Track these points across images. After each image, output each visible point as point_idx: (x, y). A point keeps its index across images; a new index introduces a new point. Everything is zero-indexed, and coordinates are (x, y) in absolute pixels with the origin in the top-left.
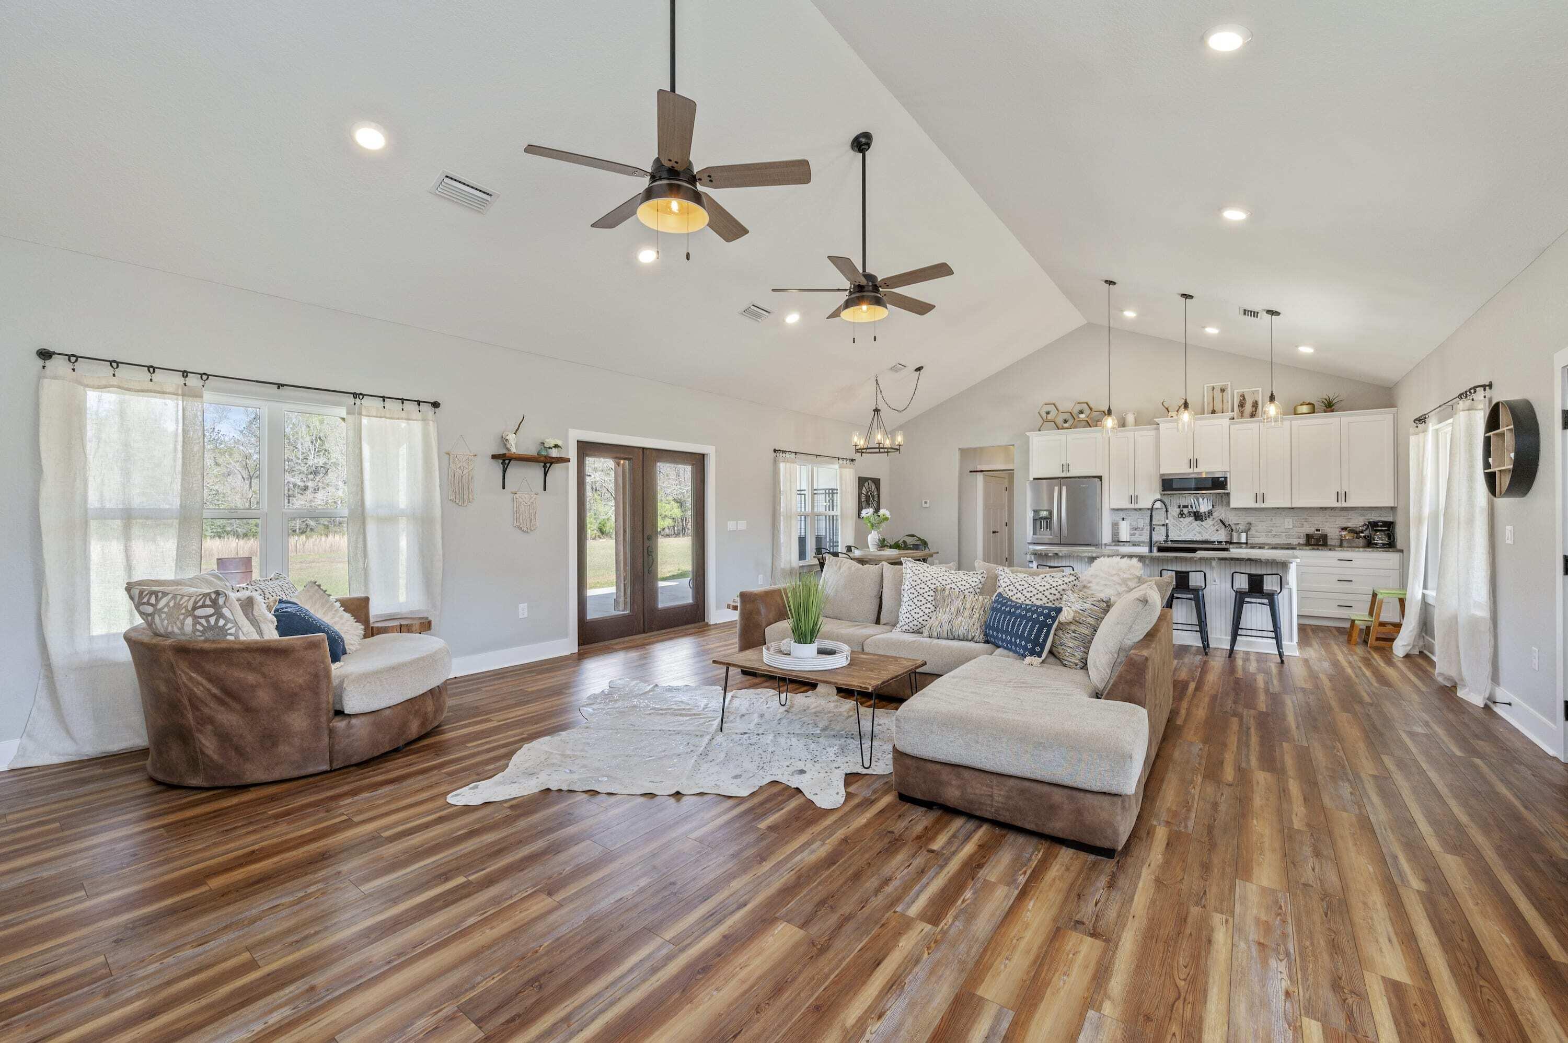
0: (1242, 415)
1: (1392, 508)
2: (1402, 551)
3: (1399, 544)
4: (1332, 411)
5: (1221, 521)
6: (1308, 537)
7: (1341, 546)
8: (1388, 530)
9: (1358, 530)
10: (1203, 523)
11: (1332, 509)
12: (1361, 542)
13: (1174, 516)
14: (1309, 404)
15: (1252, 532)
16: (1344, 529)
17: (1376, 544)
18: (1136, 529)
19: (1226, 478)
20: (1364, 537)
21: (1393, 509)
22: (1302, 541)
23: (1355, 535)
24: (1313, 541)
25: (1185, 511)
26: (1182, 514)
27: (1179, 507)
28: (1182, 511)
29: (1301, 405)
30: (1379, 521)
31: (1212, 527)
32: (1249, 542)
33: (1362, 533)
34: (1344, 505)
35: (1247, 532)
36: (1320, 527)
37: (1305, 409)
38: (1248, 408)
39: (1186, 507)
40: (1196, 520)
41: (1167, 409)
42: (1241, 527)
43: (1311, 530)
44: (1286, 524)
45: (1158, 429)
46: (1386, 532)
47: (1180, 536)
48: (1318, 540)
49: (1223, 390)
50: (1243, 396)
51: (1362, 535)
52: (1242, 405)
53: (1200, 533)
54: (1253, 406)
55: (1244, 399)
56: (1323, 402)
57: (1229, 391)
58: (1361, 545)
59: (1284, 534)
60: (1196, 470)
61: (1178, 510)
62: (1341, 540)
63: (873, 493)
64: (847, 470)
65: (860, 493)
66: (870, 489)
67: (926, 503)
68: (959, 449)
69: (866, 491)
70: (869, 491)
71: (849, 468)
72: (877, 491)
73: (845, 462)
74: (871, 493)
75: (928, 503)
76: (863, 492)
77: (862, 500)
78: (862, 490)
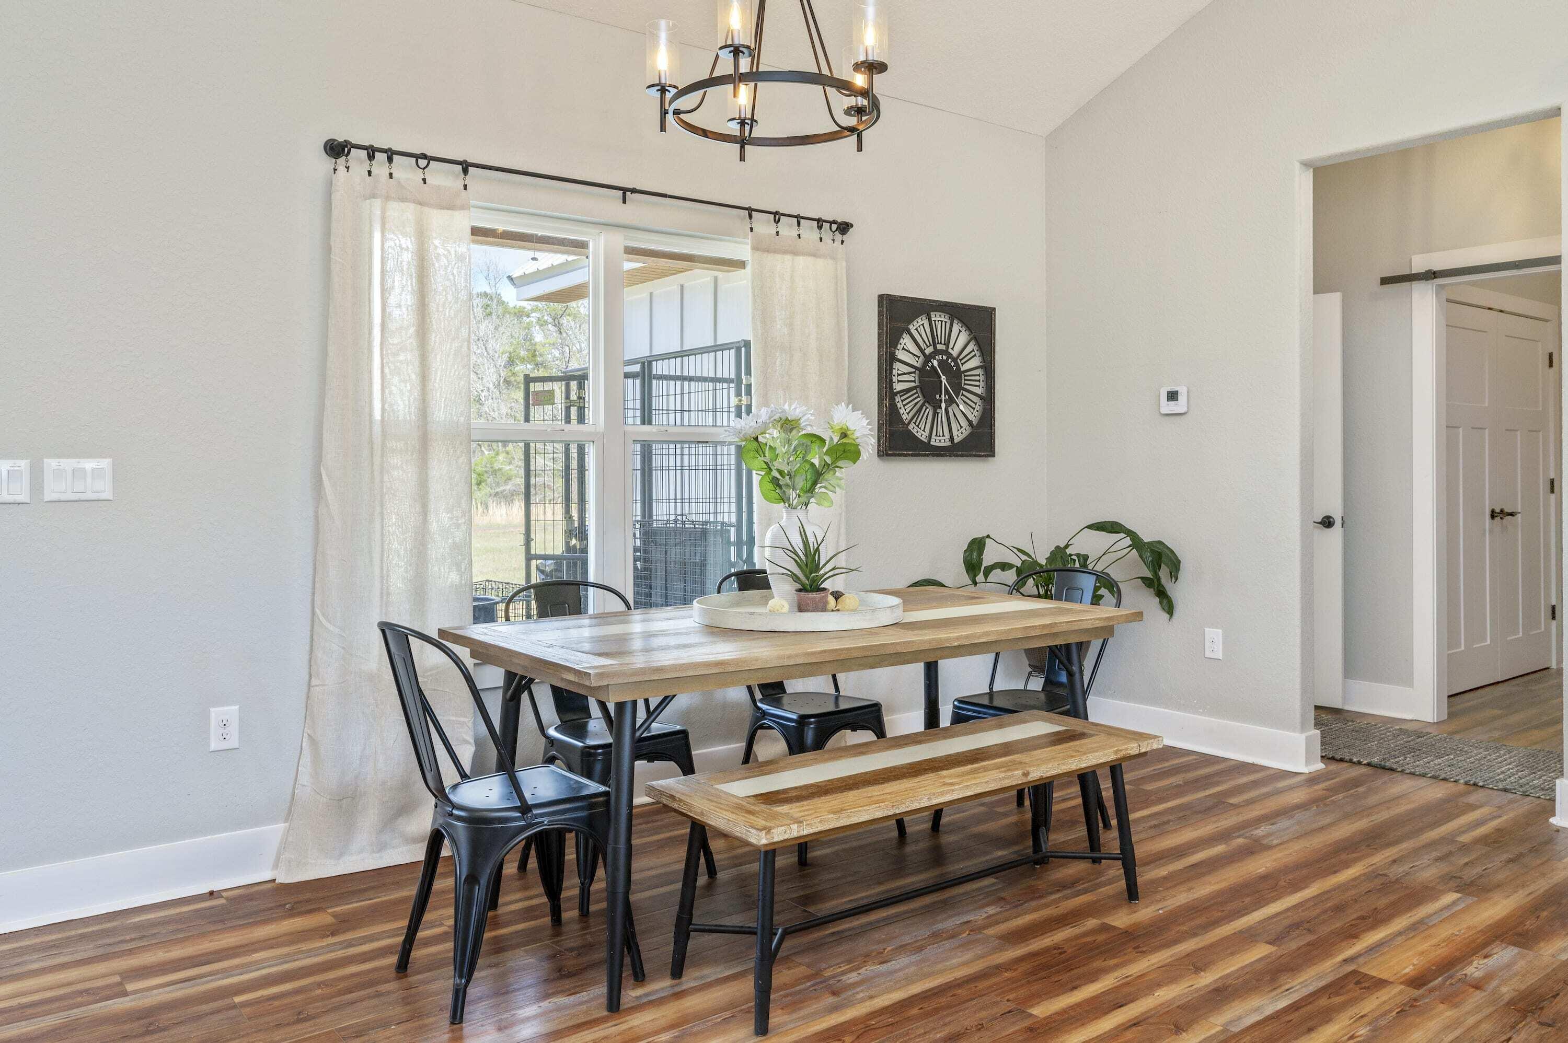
63: (955, 360)
64: (801, 260)
65: (887, 360)
66: (939, 347)
67: (1173, 396)
68: (1306, 164)
69: (917, 352)
70: (937, 352)
71: (814, 255)
72: (982, 355)
73: (787, 228)
74: (947, 359)
75: (1182, 398)
76: (901, 355)
77: (898, 387)
78: (899, 347)
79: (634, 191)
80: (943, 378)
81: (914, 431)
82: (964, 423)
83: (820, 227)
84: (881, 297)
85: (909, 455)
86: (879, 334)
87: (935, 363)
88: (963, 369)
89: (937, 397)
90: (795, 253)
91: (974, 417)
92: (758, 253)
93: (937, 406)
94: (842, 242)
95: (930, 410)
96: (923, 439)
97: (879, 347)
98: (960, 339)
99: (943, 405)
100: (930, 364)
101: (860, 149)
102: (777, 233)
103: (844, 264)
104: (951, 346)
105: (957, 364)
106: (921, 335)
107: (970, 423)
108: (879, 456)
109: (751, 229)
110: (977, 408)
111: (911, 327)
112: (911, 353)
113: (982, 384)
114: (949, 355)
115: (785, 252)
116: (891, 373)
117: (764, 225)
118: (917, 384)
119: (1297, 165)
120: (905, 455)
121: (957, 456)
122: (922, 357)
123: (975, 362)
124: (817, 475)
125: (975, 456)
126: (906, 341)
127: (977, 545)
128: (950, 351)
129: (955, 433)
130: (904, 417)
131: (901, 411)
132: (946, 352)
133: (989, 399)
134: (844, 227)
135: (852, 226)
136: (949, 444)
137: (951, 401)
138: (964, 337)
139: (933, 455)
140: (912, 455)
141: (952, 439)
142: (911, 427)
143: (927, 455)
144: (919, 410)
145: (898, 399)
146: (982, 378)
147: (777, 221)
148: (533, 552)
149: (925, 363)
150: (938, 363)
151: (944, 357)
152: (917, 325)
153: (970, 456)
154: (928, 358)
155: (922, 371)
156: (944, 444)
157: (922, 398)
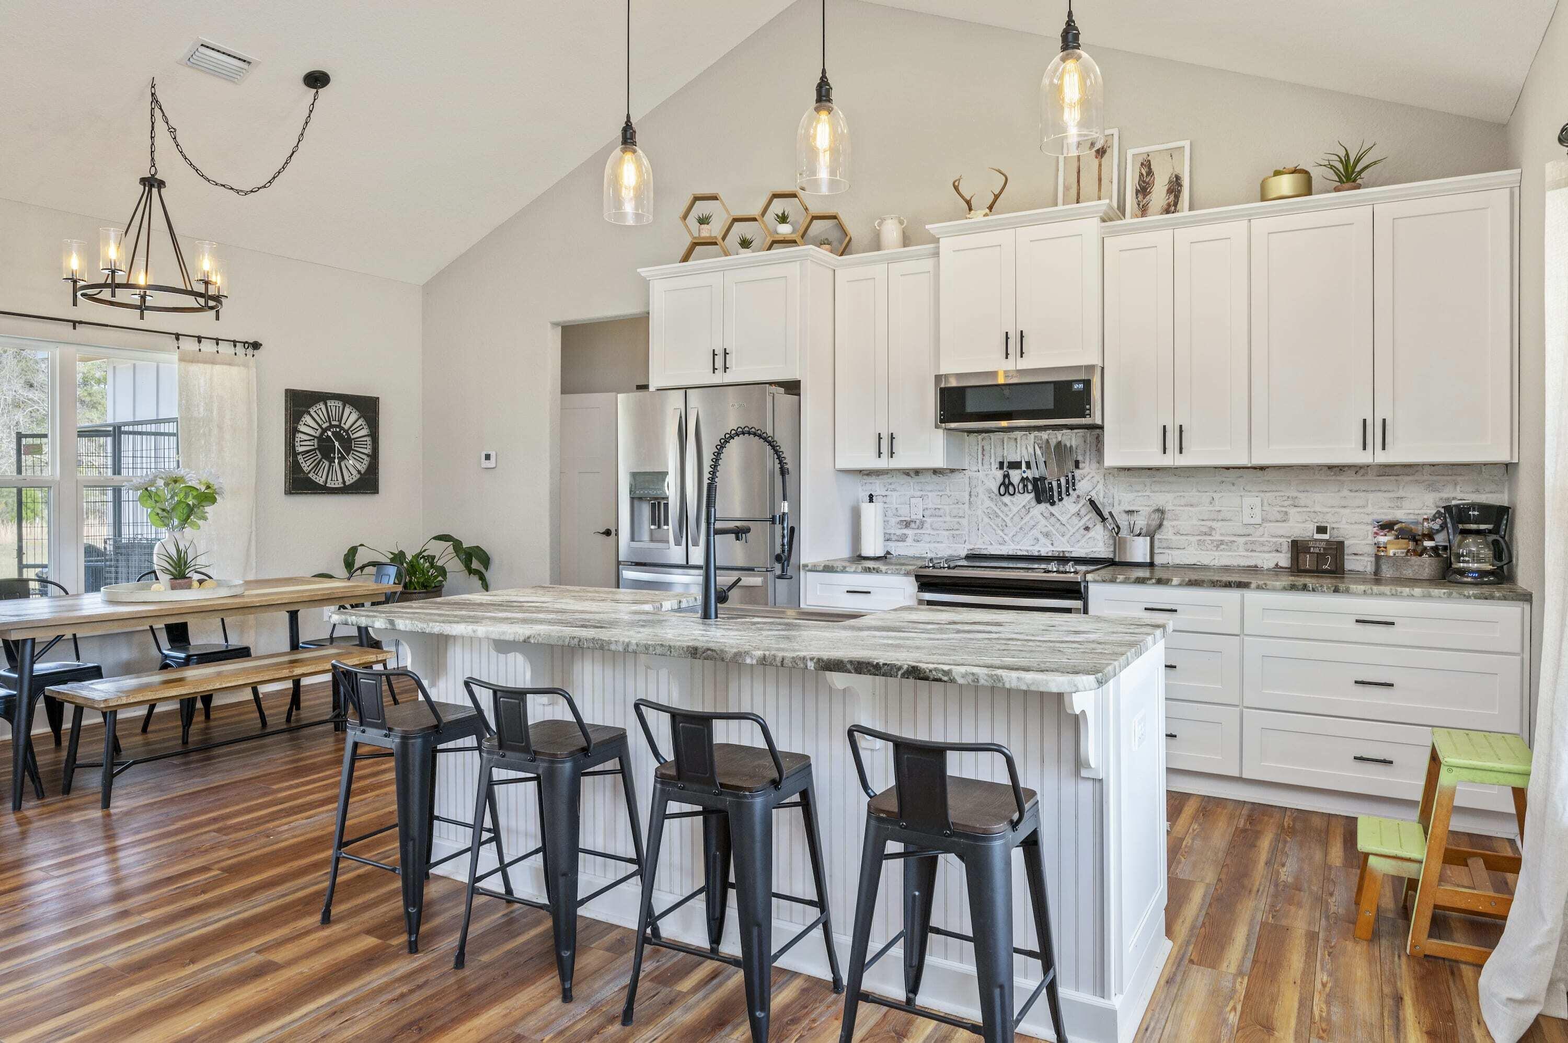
0: (1143, 210)
1: (1507, 465)
2: (1527, 597)
3: (1524, 578)
4: (1358, 187)
5: (1092, 502)
6: (1298, 548)
7: (1377, 578)
8: (1495, 531)
9: (1419, 530)
10: (1053, 509)
11: (1358, 469)
12: (1426, 565)
13: (990, 491)
14: (1295, 171)
15: (1166, 534)
16: (1387, 526)
17: (1462, 572)
18: (907, 524)
19: (1087, 383)
20: (1435, 549)
21: (1509, 468)
22: (1284, 560)
23: (1411, 545)
24: (1308, 562)
25: (1015, 476)
26: (1006, 486)
27: (1001, 465)
28: (1006, 476)
29: (1277, 173)
30: (1473, 506)
31: (1075, 520)
32: (1158, 560)
33: (1431, 538)
34: (1382, 458)
35: (1151, 534)
36: (1328, 520)
37: (1286, 184)
38: (1159, 195)
39: (1015, 465)
40: (1039, 501)
41: (968, 203)
42: (1141, 522)
43: (1304, 529)
44: (1247, 511)
45: (936, 254)
46: (1491, 538)
47: (1004, 543)
48: (1320, 557)
49: (1101, 152)
50: (1147, 165)
51: (1428, 544)
52: (1144, 189)
53: (1047, 535)
54: (1170, 191)
55: (1150, 172)
56: (1332, 167)
57: (1114, 153)
58: (1426, 572)
59: (1242, 540)
60: (1023, 364)
61: (999, 474)
62: (1378, 558)
63: (347, 431)
64: (218, 368)
65: (292, 432)
66: (333, 423)
67: (488, 457)
68: (555, 324)
69: (317, 427)
70: (331, 426)
71: (230, 364)
72: (369, 427)
73: (208, 347)
74: (340, 431)
75: (493, 458)
76: (302, 428)
77: (301, 449)
78: (301, 423)
79: (81, 322)
80: (337, 444)
81: (313, 478)
82: (354, 472)
83: (235, 346)
84: (287, 391)
85: (309, 493)
86: (286, 415)
87: (330, 433)
88: (352, 437)
89: (332, 455)
90: (213, 363)
91: (363, 467)
92: (183, 364)
93: (331, 461)
94: (253, 356)
95: (327, 463)
96: (321, 483)
97: (286, 423)
98: (351, 417)
99: (336, 461)
100: (326, 434)
101: (217, 318)
102: (200, 350)
103: (255, 370)
104: (343, 422)
105: (348, 434)
106: (319, 415)
107: (359, 472)
108: (285, 494)
109: (178, 348)
110: (365, 462)
111: (311, 410)
112: (310, 427)
113: (369, 447)
114: (342, 428)
115: (205, 362)
116: (294, 440)
117: (189, 345)
118: (316, 447)
119: (549, 325)
120: (306, 493)
121: (348, 493)
122: (320, 430)
123: (364, 432)
124: (191, 510)
125: (363, 493)
126: (307, 419)
127: (353, 551)
128: (342, 425)
129: (346, 478)
130: (305, 469)
131: (302, 465)
132: (339, 426)
133: (374, 456)
134: (256, 346)
135: (261, 345)
136: (342, 485)
137: (342, 458)
138: (354, 416)
139: (328, 493)
140: (311, 493)
141: (344, 482)
142: (310, 475)
143: (324, 493)
144: (319, 463)
145: (299, 457)
146: (369, 443)
147: (200, 342)
148: (24, 562)
149: (322, 434)
150: (333, 433)
151: (338, 430)
152: (315, 409)
153: (359, 493)
154: (324, 430)
155: (320, 439)
156: (337, 486)
157: (320, 456)
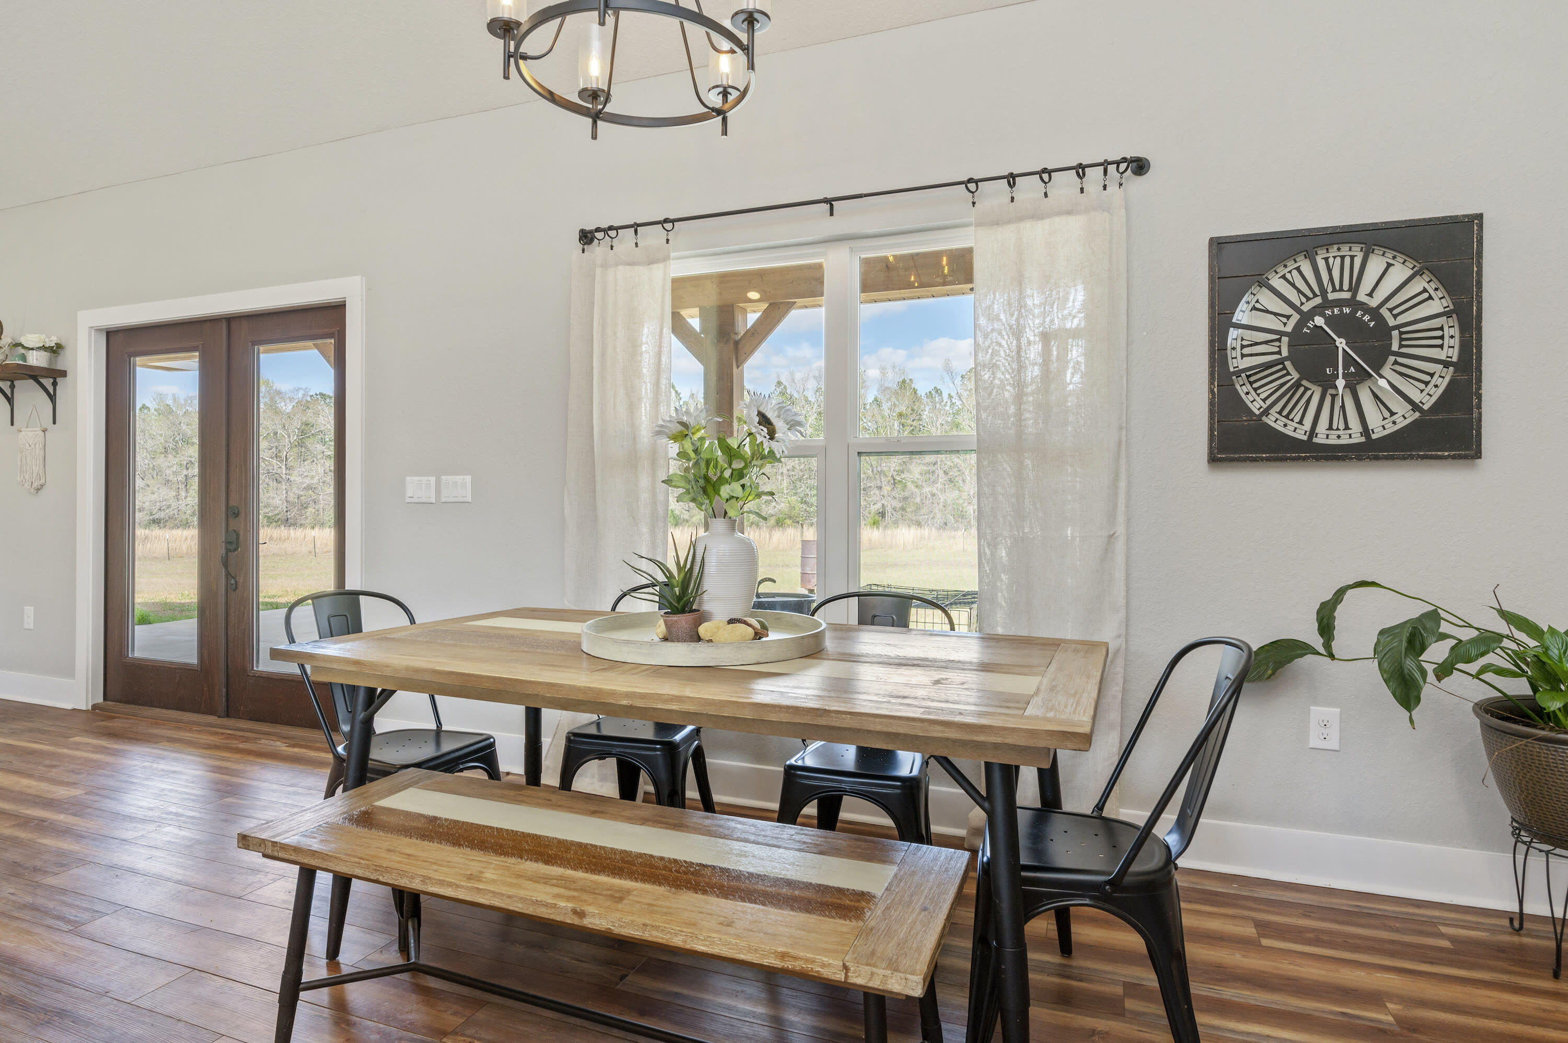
63: (1375, 313)
65: (1220, 329)
66: (1335, 296)
69: (1288, 310)
70: (1327, 304)
72: (1450, 292)
74: (1354, 312)
76: (1247, 320)
77: (1244, 365)
78: (1242, 307)
80: (1341, 343)
81: (1276, 426)
82: (1399, 409)
84: (1214, 241)
85: (1262, 459)
86: (1211, 294)
87: (1322, 322)
88: (1393, 323)
89: (1330, 370)
91: (1427, 394)
93: (1327, 384)
95: (1315, 390)
96: (1301, 435)
97: (1211, 311)
98: (1390, 275)
99: (1341, 383)
100: (1310, 325)
104: (1365, 286)
105: (1378, 317)
106: (1293, 285)
107: (1416, 405)
108: (1210, 464)
110: (1436, 381)
111: (1270, 275)
112: (1271, 313)
113: (1448, 341)
114: (1360, 307)
116: (1225, 346)
118: (1284, 356)
120: (1254, 459)
121: (1377, 458)
122: (1295, 317)
123: (1430, 309)
125: (1426, 458)
126: (1261, 296)
127: (1339, 597)
128: (1362, 297)
129: (1375, 423)
130: (1254, 406)
131: (1248, 399)
132: (1352, 303)
133: (1466, 362)
134: (1140, 166)
135: (1152, 162)
136: (1363, 439)
137: (1356, 379)
138: (1400, 272)
139: (1318, 459)
140: (1269, 461)
141: (1366, 431)
142: (1270, 421)
143: (1305, 459)
144: (1289, 393)
145: (1241, 382)
146: (1448, 331)
149: (1302, 325)
150: (1329, 321)
151: (1347, 310)
152: (1282, 271)
153: (1411, 457)
154: (1307, 317)
155: (1296, 337)
156: (1345, 441)
157: (1295, 375)
